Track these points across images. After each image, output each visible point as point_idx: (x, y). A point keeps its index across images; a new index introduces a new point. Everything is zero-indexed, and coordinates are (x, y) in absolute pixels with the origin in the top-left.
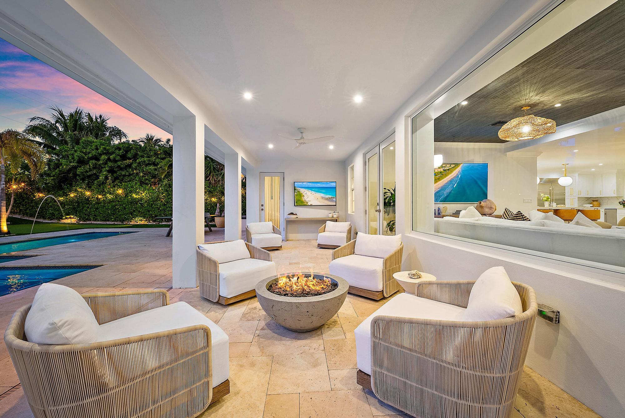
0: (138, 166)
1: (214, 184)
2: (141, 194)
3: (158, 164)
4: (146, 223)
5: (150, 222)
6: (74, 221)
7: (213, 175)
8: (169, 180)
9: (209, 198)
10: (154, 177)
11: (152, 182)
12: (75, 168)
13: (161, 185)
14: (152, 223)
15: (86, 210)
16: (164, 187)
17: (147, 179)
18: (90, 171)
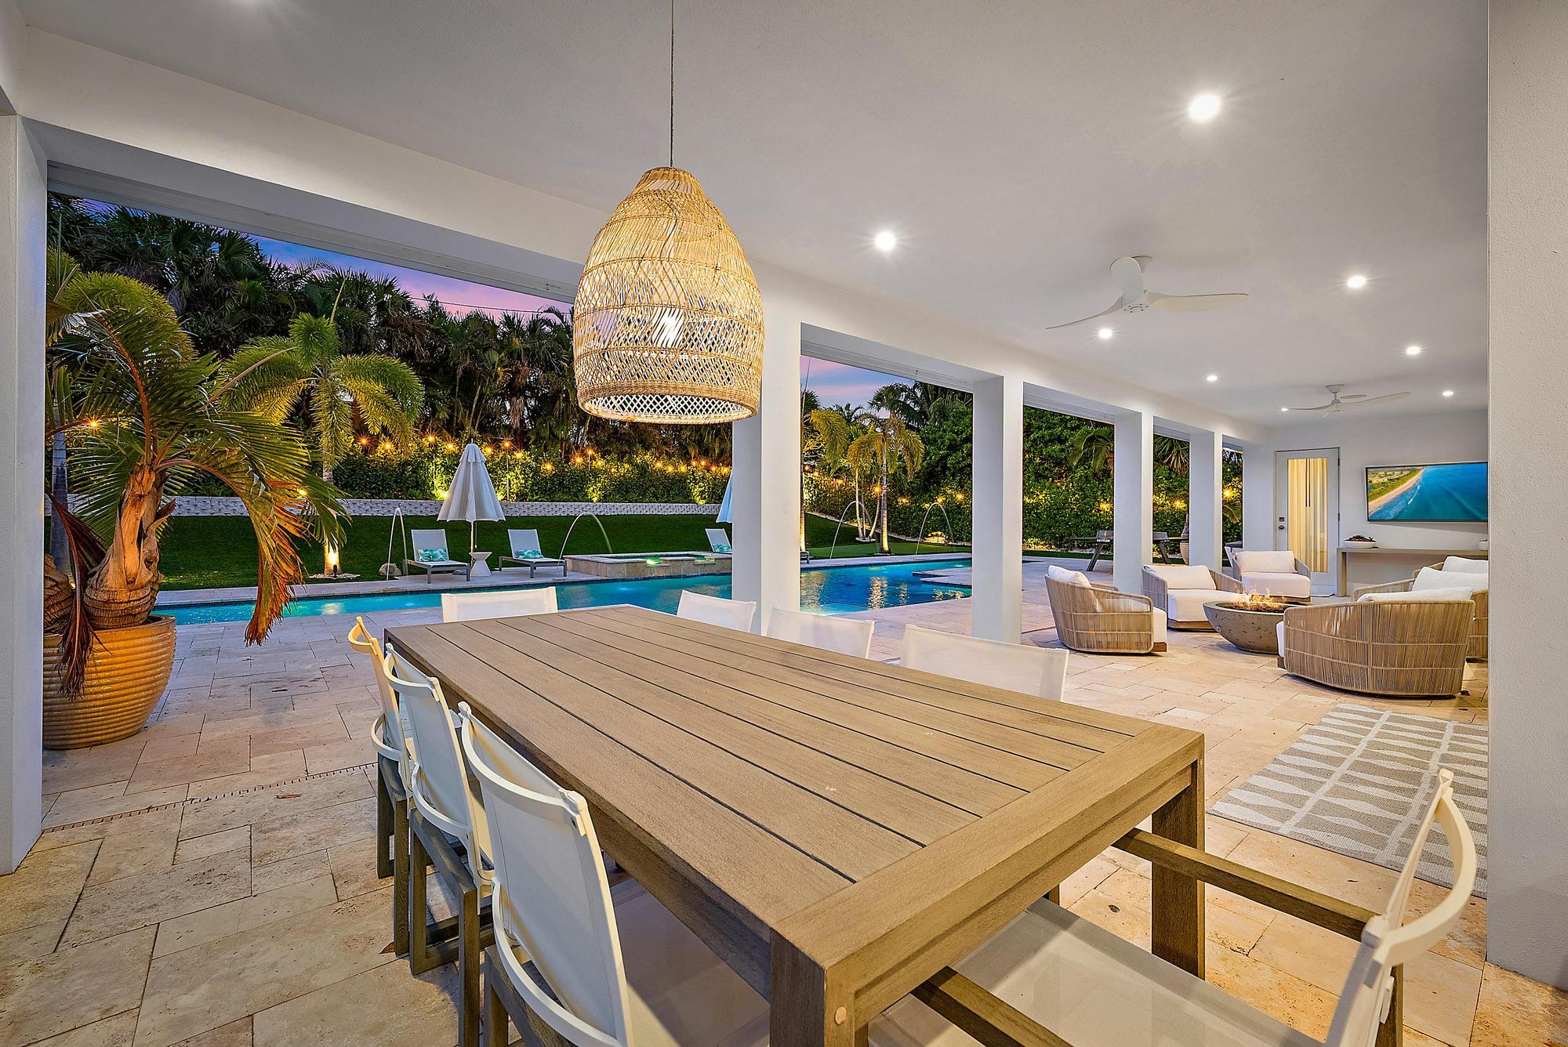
0: (1032, 445)
1: (1181, 471)
2: (1038, 495)
3: (1066, 439)
4: (1045, 549)
5: (1051, 548)
6: (941, 540)
7: (1179, 451)
8: (1085, 469)
9: (1168, 502)
10: (1059, 463)
11: (1055, 473)
12: (944, 458)
13: (1071, 478)
14: (1054, 549)
15: (957, 524)
16: (1077, 482)
17: (1047, 469)
18: (963, 460)
